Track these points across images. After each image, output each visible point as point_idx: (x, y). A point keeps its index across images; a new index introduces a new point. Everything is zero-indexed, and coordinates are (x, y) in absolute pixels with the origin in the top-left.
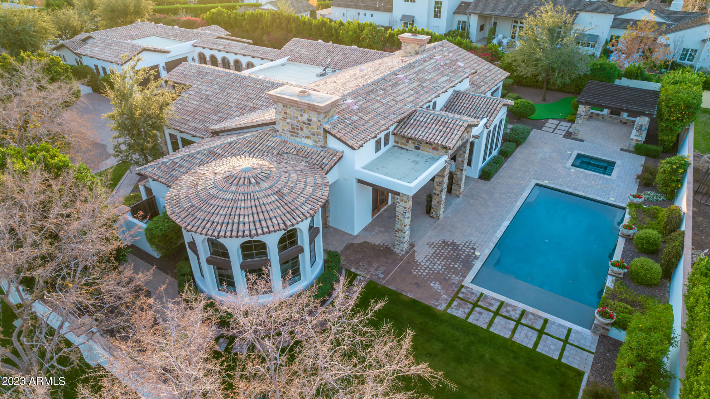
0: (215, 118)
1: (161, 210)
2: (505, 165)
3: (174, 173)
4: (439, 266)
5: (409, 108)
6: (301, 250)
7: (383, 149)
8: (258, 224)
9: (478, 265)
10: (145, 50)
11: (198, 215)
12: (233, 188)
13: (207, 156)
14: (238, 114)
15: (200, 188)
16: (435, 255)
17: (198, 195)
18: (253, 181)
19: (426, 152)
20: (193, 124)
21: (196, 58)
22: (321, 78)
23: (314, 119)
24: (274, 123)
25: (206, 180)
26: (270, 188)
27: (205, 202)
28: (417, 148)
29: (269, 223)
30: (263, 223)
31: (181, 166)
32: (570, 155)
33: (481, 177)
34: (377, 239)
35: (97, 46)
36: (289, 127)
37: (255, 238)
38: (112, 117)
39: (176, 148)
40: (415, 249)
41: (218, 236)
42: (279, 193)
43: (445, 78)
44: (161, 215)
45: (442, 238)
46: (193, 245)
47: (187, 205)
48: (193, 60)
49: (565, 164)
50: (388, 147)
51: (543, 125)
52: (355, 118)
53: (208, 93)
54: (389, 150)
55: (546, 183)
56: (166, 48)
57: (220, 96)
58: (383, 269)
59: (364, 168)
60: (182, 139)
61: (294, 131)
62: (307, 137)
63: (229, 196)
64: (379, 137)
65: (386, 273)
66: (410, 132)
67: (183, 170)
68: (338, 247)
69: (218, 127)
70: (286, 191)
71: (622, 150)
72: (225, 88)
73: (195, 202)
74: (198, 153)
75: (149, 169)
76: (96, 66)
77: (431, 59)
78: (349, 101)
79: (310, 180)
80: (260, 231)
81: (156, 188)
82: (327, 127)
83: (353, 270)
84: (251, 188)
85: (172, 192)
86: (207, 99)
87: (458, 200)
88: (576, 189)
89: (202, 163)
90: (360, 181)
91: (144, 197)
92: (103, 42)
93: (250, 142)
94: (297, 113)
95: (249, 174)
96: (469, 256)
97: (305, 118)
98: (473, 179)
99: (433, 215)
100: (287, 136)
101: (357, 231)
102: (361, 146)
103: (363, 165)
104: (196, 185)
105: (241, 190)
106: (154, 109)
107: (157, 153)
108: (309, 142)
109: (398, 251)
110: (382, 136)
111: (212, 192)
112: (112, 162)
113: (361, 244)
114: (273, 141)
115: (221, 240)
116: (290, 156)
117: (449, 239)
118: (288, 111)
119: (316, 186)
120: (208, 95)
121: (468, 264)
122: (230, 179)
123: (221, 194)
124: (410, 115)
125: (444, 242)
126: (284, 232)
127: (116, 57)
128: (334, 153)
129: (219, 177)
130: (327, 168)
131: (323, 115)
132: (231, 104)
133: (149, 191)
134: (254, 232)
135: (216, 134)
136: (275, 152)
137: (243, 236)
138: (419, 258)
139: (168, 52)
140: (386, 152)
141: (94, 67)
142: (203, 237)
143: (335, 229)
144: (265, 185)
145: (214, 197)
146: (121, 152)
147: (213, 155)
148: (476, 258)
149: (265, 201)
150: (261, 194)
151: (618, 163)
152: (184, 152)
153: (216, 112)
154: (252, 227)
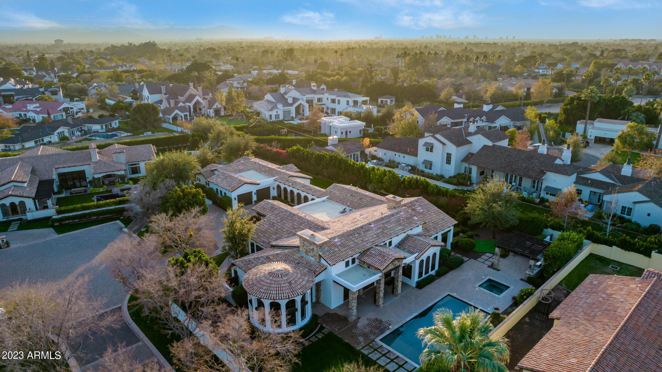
0: (275, 237)
1: (240, 282)
2: (437, 281)
3: (249, 266)
4: (367, 330)
5: (368, 246)
6: (297, 310)
7: (351, 266)
8: (277, 295)
9: (387, 332)
10: (246, 183)
11: (255, 288)
12: (271, 278)
13: (265, 259)
14: (286, 236)
15: (258, 276)
16: (368, 325)
17: (256, 279)
18: (280, 276)
19: (372, 270)
20: (263, 239)
21: (276, 187)
22: (341, 214)
23: (315, 249)
24: (299, 247)
25: (261, 272)
26: (287, 280)
27: (258, 282)
28: (369, 267)
29: (282, 295)
30: (280, 295)
31: (252, 263)
32: (483, 279)
33: (417, 287)
34: (342, 313)
35: (220, 178)
36: (304, 250)
37: (276, 301)
38: (224, 232)
39: (253, 251)
40: (360, 320)
41: (261, 298)
42: (290, 283)
43: (400, 228)
44: (240, 285)
45: (376, 317)
46: (251, 301)
47: (251, 283)
48: (274, 188)
49: (475, 284)
50: (354, 265)
51: (480, 256)
52: (336, 250)
53: (274, 221)
54: (355, 267)
55: (455, 295)
56: (258, 182)
57: (280, 224)
58: (339, 327)
59: (337, 275)
60: (257, 246)
61: (307, 252)
62: (312, 256)
63: (269, 281)
64: (354, 257)
65: (339, 329)
66: (366, 259)
67: (253, 265)
68: (320, 313)
69: (274, 243)
70: (293, 282)
71: (522, 279)
72: (283, 220)
73: (255, 282)
74: (262, 257)
75: (238, 261)
76: (217, 189)
77: (398, 214)
78: (337, 240)
79: (306, 278)
80: (278, 298)
81: (240, 272)
82: (320, 253)
83: (324, 325)
84: (278, 279)
85: (246, 276)
86: (273, 225)
87: (397, 298)
88: (470, 301)
89: (263, 263)
90: (334, 281)
91: (233, 276)
92: (223, 175)
93: (286, 255)
94: (309, 245)
95: (279, 273)
96: (386, 327)
97: (312, 247)
98: (412, 287)
99: (377, 304)
100: (304, 255)
101: (333, 307)
102: (334, 264)
103: (337, 273)
104: (257, 274)
105: (274, 279)
106: (245, 231)
107: (243, 253)
108: (313, 259)
109: (350, 320)
110: (350, 259)
111: (262, 278)
112: (219, 252)
113: (333, 314)
114: (297, 256)
115: (262, 300)
116: (303, 265)
117: (379, 318)
118: (305, 243)
119: (308, 281)
120: (274, 223)
121: (382, 331)
122: (271, 274)
123: (265, 280)
124: (369, 249)
125: (376, 319)
126: (288, 300)
127: (229, 187)
128: (323, 266)
129: (267, 272)
130: (317, 273)
131: (318, 248)
132: (284, 230)
133: (236, 272)
134: (275, 298)
135: (273, 247)
136: (296, 262)
137: (271, 299)
138: (359, 325)
139: (259, 184)
140: (352, 268)
141: (215, 190)
142: (255, 297)
143: (323, 304)
144: (285, 278)
145: (263, 281)
146: (225, 250)
147: (269, 260)
148: (389, 329)
149: (283, 285)
150: (282, 282)
151: (512, 287)
152: (256, 255)
153: (276, 234)
154: (275, 296)
